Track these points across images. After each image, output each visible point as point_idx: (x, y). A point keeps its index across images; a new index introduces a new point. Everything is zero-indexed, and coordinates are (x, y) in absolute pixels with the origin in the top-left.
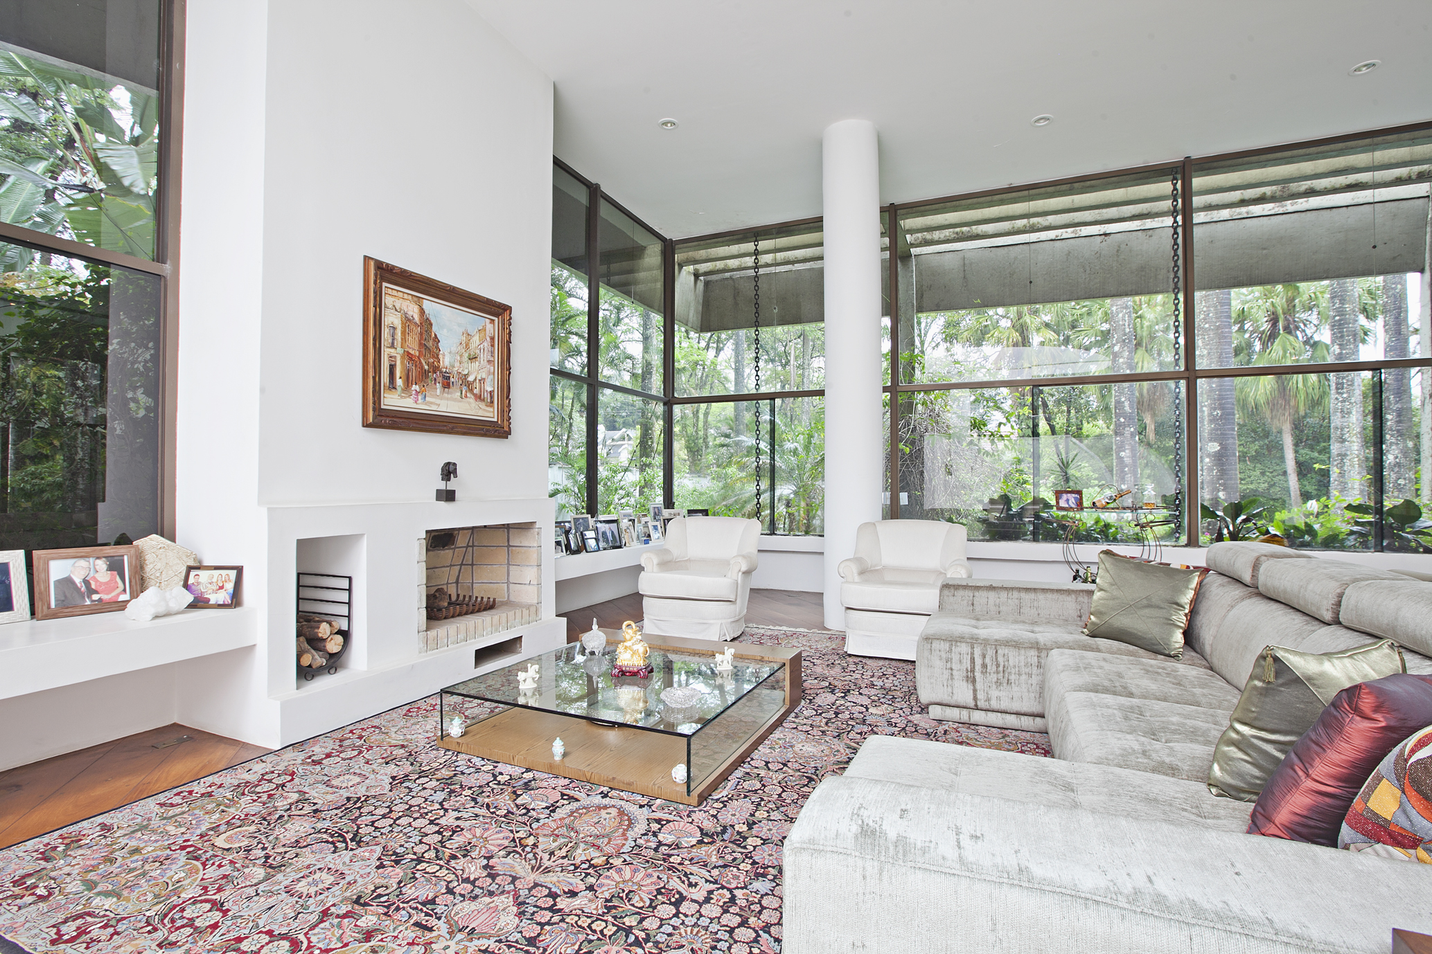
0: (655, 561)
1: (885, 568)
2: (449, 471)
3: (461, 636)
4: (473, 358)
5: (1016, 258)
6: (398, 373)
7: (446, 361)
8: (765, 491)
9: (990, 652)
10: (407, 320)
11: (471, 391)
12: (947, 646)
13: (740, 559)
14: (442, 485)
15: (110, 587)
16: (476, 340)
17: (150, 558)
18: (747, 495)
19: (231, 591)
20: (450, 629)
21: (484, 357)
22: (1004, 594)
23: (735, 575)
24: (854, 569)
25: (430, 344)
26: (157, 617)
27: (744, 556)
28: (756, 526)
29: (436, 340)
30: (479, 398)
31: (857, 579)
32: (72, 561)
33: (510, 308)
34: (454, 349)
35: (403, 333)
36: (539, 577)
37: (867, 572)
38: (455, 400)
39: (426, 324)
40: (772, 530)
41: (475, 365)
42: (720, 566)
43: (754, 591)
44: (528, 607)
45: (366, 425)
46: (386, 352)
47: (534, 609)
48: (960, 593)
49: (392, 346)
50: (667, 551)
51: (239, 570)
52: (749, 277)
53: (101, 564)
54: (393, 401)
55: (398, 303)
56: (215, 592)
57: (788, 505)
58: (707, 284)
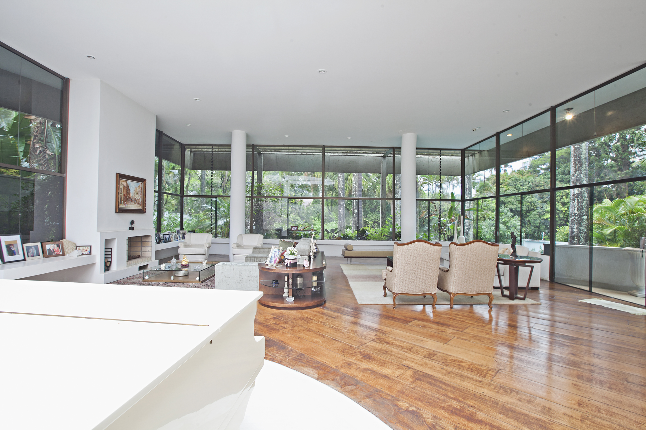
0: (183, 245)
1: (244, 246)
2: (132, 222)
3: (134, 264)
4: (137, 194)
5: (291, 158)
6: (122, 200)
7: (132, 195)
8: (213, 224)
9: (258, 259)
10: (124, 186)
11: (137, 202)
12: (250, 258)
13: (207, 244)
14: (130, 226)
15: (58, 251)
16: (138, 189)
17: (64, 244)
18: (207, 225)
19: (89, 251)
20: (132, 262)
21: (139, 193)
22: (265, 249)
23: (205, 248)
24: (236, 245)
25: (128, 192)
26: (78, 256)
27: (208, 243)
28: (211, 236)
29: (130, 190)
30: (138, 204)
31: (236, 248)
32: (50, 245)
33: (146, 180)
34: (133, 192)
35: (123, 190)
36: (151, 249)
37: (239, 246)
38: (133, 205)
39: (128, 186)
40: (216, 236)
41: (138, 195)
42: (201, 246)
43: (210, 255)
44: (149, 257)
45: (116, 212)
46: (120, 194)
47: (150, 258)
48: (257, 249)
49: (121, 193)
50: (186, 242)
51: (91, 246)
52: (209, 154)
53: (56, 246)
54: (122, 206)
55: (123, 182)
56: (85, 251)
57: (221, 229)
58: (194, 154)
